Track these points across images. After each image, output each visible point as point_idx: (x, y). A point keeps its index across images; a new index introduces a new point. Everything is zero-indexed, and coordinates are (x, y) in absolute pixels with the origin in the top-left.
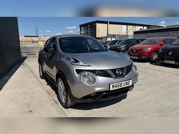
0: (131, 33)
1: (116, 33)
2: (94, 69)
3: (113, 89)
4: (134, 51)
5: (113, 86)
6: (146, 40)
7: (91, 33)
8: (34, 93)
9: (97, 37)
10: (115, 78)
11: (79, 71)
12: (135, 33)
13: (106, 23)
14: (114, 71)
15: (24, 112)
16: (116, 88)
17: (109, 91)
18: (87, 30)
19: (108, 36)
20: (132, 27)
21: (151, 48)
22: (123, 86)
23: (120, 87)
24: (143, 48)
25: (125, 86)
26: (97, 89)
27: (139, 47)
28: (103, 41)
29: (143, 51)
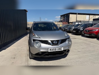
0: (91, 20)
1: (82, 20)
2: (41, 40)
3: (50, 51)
4: (87, 31)
5: (50, 50)
6: (97, 25)
7: (66, 20)
8: (22, 50)
9: (70, 22)
10: (52, 45)
11: (34, 40)
12: (94, 20)
13: (76, 14)
14: (52, 41)
15: (12, 58)
16: (52, 51)
17: (48, 52)
18: (64, 18)
19: (77, 21)
20: (93, 16)
21: (98, 30)
22: (57, 50)
23: (55, 51)
24: (93, 29)
25: (59, 50)
26: (42, 50)
27: (90, 29)
28: (73, 24)
29: (92, 31)
